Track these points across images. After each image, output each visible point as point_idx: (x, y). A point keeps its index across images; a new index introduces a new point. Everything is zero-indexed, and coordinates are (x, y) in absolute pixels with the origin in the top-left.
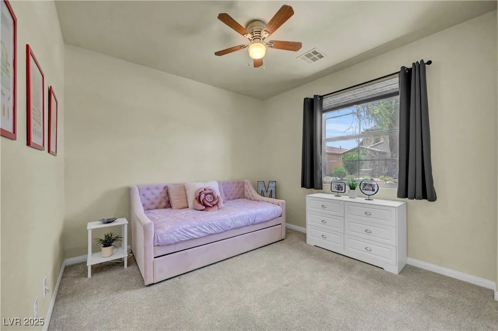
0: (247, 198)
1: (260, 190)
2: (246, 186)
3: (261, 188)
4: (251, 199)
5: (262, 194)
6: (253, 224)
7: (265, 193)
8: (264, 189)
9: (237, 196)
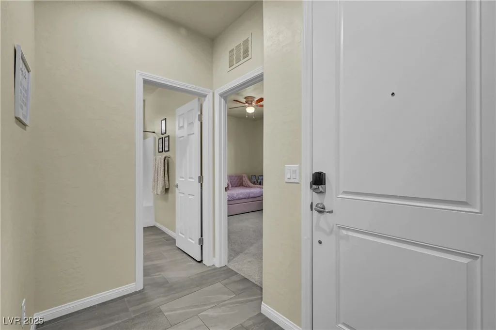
0: (244, 186)
1: (253, 181)
2: (243, 179)
3: (254, 179)
4: (247, 187)
5: (254, 183)
6: (248, 198)
7: (256, 183)
8: (255, 181)
9: (238, 185)
